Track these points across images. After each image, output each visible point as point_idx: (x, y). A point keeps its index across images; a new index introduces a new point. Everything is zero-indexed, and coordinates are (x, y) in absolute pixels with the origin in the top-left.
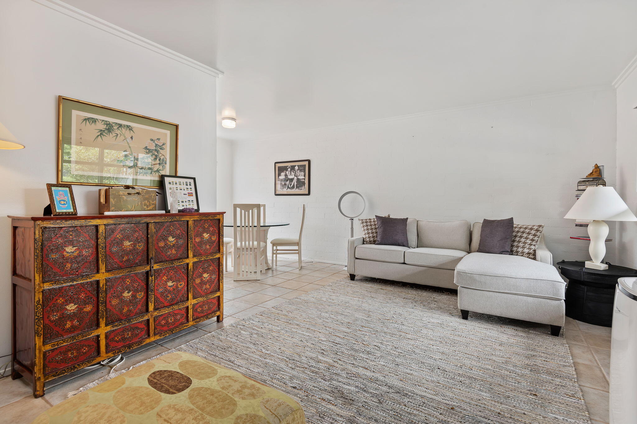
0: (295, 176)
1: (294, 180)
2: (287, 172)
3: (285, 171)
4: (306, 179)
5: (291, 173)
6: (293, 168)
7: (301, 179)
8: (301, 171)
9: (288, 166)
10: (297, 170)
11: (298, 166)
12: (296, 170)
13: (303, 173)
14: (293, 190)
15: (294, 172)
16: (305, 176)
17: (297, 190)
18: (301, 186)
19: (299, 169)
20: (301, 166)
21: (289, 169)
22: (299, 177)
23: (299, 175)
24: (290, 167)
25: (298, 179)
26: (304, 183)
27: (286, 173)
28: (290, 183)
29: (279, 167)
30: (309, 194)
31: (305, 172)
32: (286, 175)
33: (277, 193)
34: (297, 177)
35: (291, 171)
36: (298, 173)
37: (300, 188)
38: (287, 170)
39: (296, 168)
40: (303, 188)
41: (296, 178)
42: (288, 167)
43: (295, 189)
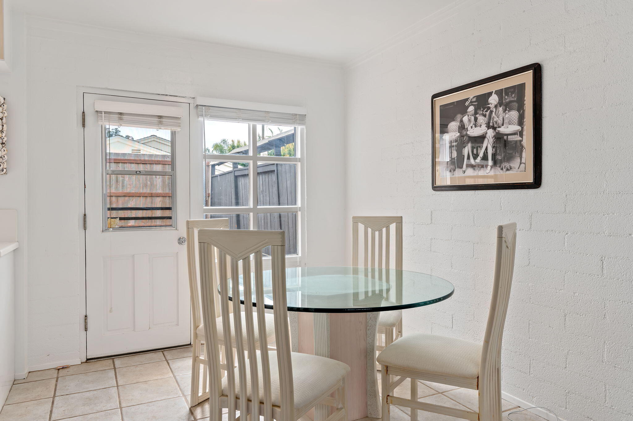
0: (489, 127)
1: (486, 141)
2: (465, 119)
3: (459, 117)
4: (524, 133)
5: (476, 119)
6: (482, 100)
7: (507, 135)
8: (507, 107)
9: (467, 100)
10: (496, 107)
11: (499, 93)
12: (492, 106)
13: (514, 114)
14: (482, 172)
15: (485, 116)
16: (521, 122)
17: (497, 171)
18: (509, 158)
19: (500, 104)
20: (508, 91)
21: (471, 109)
22: (503, 130)
23: (500, 122)
24: (474, 99)
25: (500, 139)
26: (518, 148)
27: (461, 121)
28: (475, 152)
29: (443, 107)
30: (537, 183)
31: (521, 108)
32: (462, 127)
33: (438, 183)
34: (494, 128)
35: (476, 113)
36: (499, 115)
37: (507, 165)
38: (464, 111)
39: (494, 100)
40: (515, 163)
41: (491, 133)
42: (467, 104)
43: (489, 168)
